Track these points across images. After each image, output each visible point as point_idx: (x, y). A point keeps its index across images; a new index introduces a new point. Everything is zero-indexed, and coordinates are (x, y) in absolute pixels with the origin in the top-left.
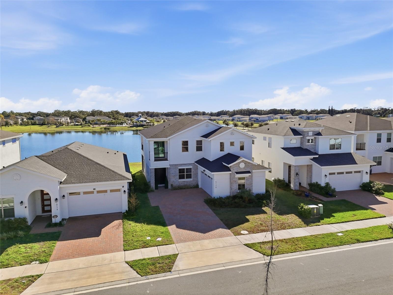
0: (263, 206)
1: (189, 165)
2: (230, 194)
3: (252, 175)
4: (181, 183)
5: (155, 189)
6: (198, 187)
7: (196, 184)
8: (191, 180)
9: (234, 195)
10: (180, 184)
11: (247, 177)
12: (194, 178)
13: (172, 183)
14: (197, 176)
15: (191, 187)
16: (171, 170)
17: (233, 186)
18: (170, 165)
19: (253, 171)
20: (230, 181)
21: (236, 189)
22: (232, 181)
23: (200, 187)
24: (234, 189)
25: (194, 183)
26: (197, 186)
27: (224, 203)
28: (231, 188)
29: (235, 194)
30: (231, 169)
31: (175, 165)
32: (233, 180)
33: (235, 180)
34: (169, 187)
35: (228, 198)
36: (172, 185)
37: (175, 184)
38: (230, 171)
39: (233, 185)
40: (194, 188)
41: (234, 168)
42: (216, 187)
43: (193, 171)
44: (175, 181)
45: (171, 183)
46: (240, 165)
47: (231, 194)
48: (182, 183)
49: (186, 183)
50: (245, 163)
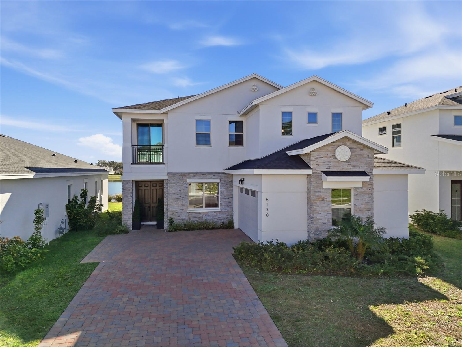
0: (419, 274)
1: (212, 176)
2: (309, 236)
3: (371, 183)
4: (194, 215)
5: (133, 229)
6: (233, 227)
7: (227, 220)
8: (217, 209)
9: (321, 237)
10: (190, 219)
11: (358, 188)
12: (223, 207)
13: (172, 216)
14: (231, 202)
15: (217, 227)
16: (171, 184)
17: (318, 213)
18: (168, 174)
19: (375, 172)
20: (309, 199)
21: (326, 221)
22: (313, 198)
23: (236, 226)
24: (320, 221)
25: (223, 218)
26: (230, 225)
27: (289, 257)
28: (311, 219)
29: (324, 235)
30: (312, 164)
31: (181, 174)
32: (317, 194)
33: (322, 194)
34: (166, 225)
35: (301, 245)
36: (171, 221)
37: (179, 218)
38: (308, 167)
39: (318, 209)
40: (223, 228)
41: (319, 161)
42: (267, 215)
43: (223, 189)
44: (179, 210)
45: (170, 216)
46: (337, 153)
47: (312, 236)
48: (195, 217)
49: (204, 218)
50: (350, 149)
